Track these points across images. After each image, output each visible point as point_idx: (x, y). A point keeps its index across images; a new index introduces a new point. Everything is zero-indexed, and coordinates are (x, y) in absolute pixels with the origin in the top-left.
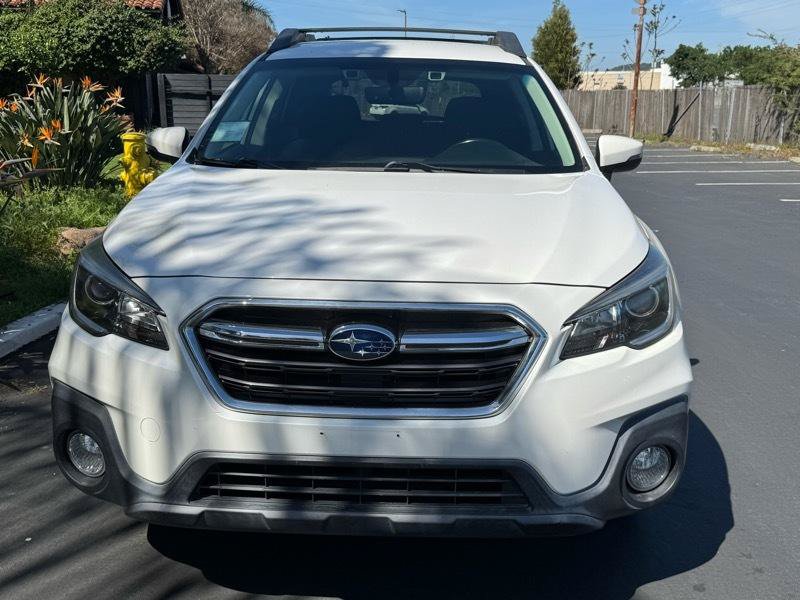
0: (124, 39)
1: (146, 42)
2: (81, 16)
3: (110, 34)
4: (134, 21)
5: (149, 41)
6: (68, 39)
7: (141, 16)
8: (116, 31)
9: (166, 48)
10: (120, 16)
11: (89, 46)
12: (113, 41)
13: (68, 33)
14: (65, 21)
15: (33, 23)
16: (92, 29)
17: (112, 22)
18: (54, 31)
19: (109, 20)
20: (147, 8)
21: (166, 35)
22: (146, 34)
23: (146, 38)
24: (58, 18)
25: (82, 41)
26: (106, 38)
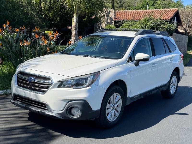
0: (158, 27)
1: (163, 28)
2: (149, 22)
3: (155, 26)
4: (161, 23)
5: (164, 28)
6: (145, 27)
7: (163, 22)
8: (156, 25)
9: (168, 29)
10: (158, 22)
11: (149, 29)
12: (155, 28)
13: (145, 26)
14: (145, 23)
15: (138, 24)
16: (150, 25)
17: (156, 23)
18: (142, 26)
19: (155, 23)
20: (166, 20)
21: (169, 26)
22: (164, 26)
23: (163, 27)
24: (144, 22)
25: (148, 28)
26: (154, 27)
